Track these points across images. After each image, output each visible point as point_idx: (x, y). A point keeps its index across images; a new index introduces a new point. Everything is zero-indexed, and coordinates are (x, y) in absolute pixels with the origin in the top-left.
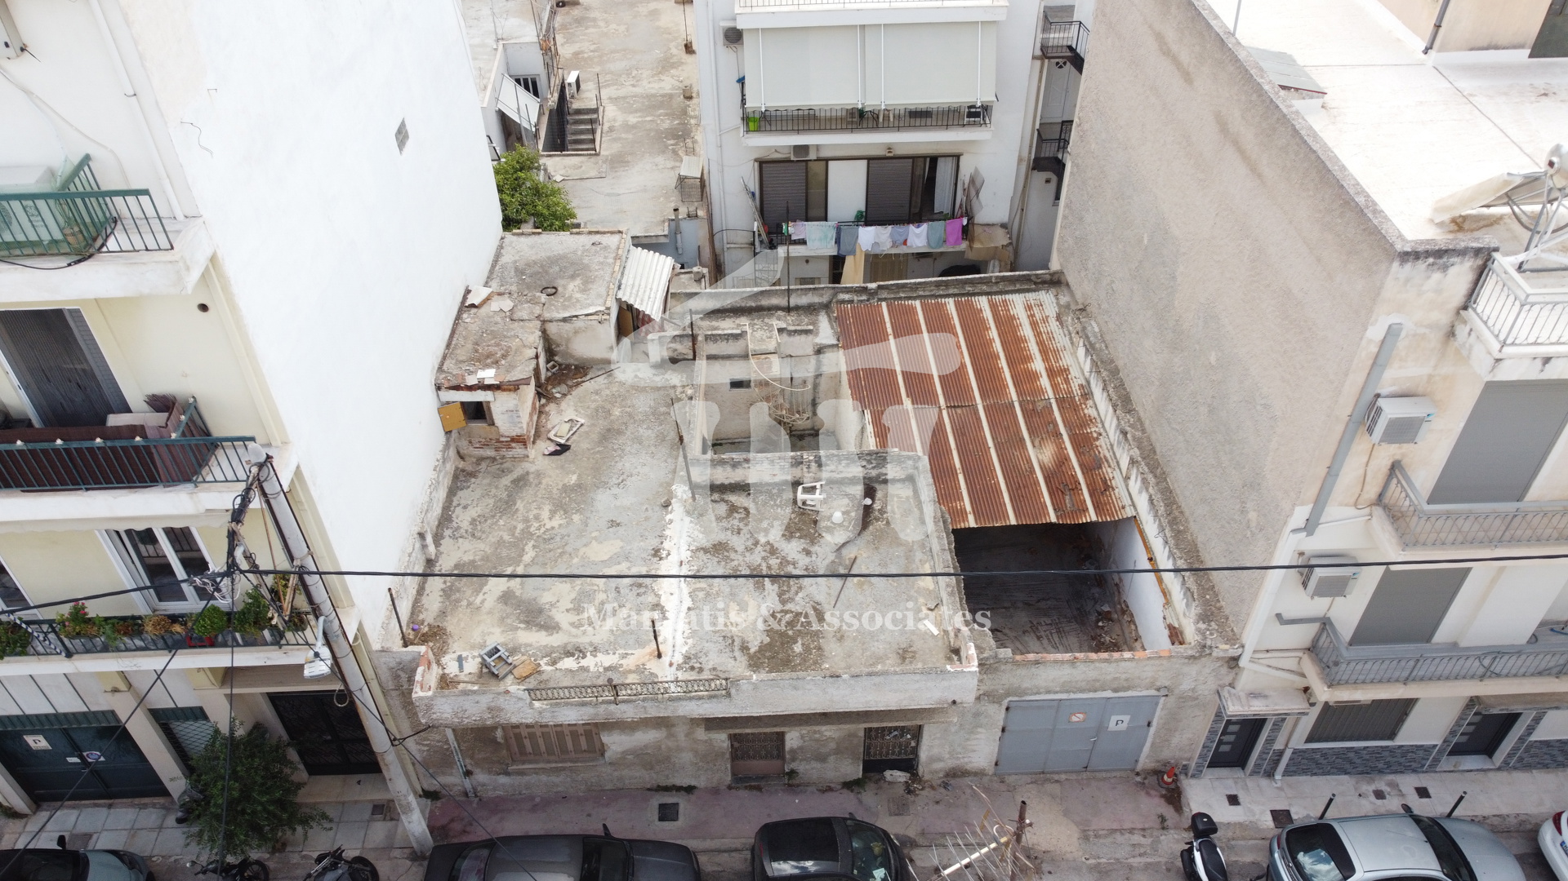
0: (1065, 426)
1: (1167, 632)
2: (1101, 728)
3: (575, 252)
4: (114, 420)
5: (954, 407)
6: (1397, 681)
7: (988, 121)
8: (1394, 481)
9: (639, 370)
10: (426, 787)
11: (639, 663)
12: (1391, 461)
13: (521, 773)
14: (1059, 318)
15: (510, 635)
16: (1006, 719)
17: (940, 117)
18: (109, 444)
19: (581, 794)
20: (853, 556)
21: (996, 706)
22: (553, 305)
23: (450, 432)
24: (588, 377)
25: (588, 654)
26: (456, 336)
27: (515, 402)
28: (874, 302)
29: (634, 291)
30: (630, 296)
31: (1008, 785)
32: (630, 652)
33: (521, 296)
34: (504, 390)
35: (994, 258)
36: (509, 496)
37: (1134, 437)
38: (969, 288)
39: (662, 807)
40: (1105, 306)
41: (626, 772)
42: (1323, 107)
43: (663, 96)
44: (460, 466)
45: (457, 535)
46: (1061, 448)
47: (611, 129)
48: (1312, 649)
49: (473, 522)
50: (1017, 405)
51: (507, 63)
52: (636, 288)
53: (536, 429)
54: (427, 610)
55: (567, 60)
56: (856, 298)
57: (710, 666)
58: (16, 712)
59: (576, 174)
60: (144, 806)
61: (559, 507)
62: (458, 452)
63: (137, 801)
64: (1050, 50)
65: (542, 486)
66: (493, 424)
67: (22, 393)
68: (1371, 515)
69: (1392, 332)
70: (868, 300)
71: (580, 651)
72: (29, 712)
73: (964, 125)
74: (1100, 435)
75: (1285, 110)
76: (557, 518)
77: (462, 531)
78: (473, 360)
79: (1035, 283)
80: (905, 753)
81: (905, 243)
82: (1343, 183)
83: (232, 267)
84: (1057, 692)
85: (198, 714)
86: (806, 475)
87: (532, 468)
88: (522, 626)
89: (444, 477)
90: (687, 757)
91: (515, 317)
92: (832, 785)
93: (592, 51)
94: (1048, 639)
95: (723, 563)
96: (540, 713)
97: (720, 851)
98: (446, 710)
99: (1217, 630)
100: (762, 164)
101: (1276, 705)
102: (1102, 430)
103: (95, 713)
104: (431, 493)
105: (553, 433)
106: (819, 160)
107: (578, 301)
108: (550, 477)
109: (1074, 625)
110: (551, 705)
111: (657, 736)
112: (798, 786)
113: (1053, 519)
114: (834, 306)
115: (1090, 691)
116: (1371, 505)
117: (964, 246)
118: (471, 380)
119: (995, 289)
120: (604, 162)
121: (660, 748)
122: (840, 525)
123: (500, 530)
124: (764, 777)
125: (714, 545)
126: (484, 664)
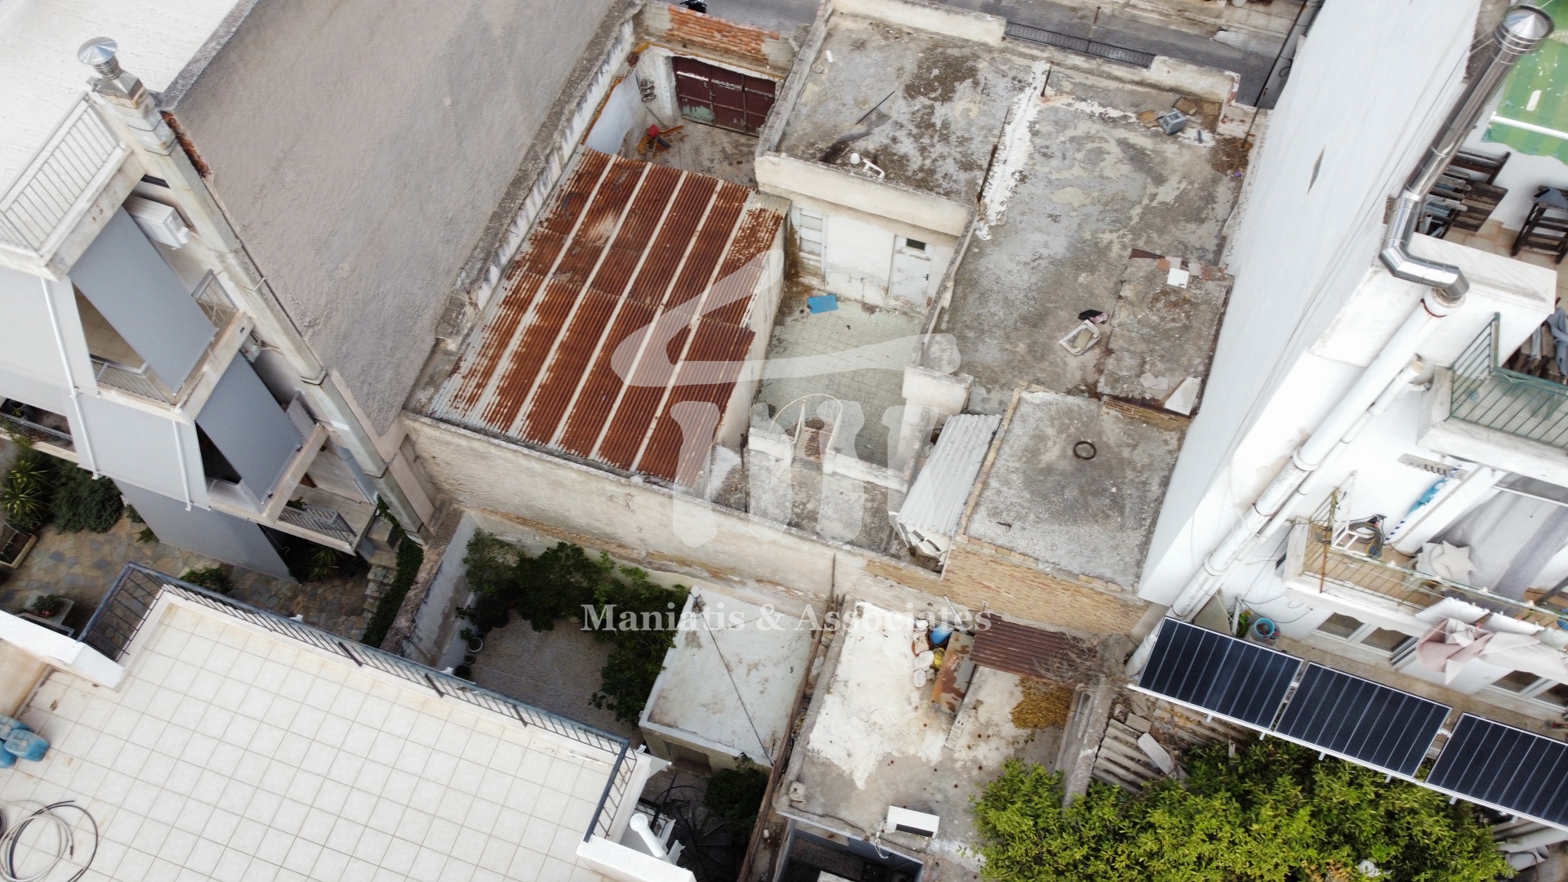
0: (562, 245)
15: (1159, 148)
20: (859, 126)
22: (1084, 424)
46: (586, 227)
50: (587, 285)
54: (1228, 189)
88: (1148, 152)
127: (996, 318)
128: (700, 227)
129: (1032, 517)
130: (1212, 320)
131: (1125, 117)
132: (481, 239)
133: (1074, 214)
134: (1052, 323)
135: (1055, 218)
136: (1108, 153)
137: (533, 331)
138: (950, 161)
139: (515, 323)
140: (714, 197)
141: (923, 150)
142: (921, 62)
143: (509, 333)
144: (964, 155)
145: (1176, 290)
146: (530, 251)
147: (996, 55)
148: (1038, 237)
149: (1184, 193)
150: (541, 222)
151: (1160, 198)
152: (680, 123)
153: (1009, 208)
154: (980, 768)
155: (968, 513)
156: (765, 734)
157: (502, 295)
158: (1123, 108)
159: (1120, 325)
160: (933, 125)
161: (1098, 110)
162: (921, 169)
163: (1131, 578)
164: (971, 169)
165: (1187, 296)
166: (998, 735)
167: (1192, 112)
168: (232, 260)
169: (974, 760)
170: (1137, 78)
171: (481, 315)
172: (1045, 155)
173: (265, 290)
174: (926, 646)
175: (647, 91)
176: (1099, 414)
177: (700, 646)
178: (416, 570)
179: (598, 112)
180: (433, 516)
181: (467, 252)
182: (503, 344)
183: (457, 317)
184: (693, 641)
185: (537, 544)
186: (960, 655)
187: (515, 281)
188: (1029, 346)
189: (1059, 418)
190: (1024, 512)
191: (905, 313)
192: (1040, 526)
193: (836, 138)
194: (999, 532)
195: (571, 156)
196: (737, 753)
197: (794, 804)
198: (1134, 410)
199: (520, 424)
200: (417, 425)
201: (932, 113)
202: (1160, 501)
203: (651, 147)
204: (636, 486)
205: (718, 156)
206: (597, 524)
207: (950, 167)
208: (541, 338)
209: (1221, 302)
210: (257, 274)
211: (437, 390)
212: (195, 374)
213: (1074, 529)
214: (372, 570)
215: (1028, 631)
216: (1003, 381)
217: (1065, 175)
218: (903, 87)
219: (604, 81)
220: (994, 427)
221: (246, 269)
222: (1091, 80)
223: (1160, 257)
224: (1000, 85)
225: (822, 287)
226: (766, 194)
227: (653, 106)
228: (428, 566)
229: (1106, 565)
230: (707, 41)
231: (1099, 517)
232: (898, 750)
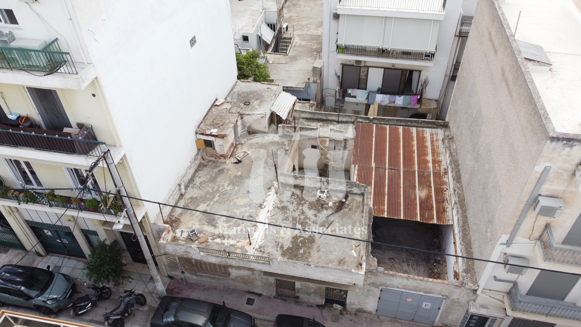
0: (434, 184)
1: (453, 273)
2: (419, 306)
3: (260, 90)
4: (66, 130)
5: (392, 169)
6: (543, 314)
7: (433, 59)
8: (546, 232)
9: (274, 137)
10: (169, 274)
11: (243, 245)
12: (546, 223)
13: (201, 276)
14: (443, 140)
15: (201, 226)
16: (380, 294)
17: (415, 56)
18: (60, 138)
19: (221, 288)
20: (332, 220)
21: (377, 289)
22: (247, 109)
23: (200, 149)
24: (256, 137)
25: (226, 238)
26: (208, 115)
27: (222, 142)
28: (371, 124)
29: (278, 108)
30: (276, 109)
31: (381, 320)
32: (241, 241)
33: (235, 104)
34: (219, 137)
35: (430, 113)
36: (215, 176)
37: (458, 193)
38: (409, 124)
39: (249, 299)
40: (459, 138)
41: (237, 284)
42: (550, 70)
43: (317, 36)
44: (202, 162)
45: (194, 187)
46: (430, 192)
47: (295, 46)
48: (509, 293)
49: (201, 183)
50: (417, 172)
51: (265, 18)
52: (279, 106)
53: (232, 153)
54: (176, 212)
55: (286, 19)
56: (364, 121)
57: (268, 252)
58: (41, 221)
59: (277, 61)
60: (79, 261)
61: (232, 183)
62: (202, 157)
63: (78, 258)
64: (462, 34)
65: (228, 174)
66: (215, 149)
67: (39, 116)
68: (536, 244)
69: (546, 170)
70: (369, 123)
71: (224, 237)
72: (44, 222)
73: (423, 60)
74: (447, 189)
75: (523, 70)
76: (230, 187)
77: (196, 186)
78: (211, 125)
79: (437, 125)
80: (342, 299)
81: (394, 102)
82: (537, 104)
83: (104, 82)
84: (401, 288)
85: (95, 233)
86: (322, 186)
87: (226, 167)
88: (206, 224)
89: (194, 165)
90: (259, 283)
91: (231, 111)
92: (313, 305)
93: (296, 17)
94: (412, 266)
95: (283, 214)
96: (202, 257)
97: (265, 320)
98: (170, 249)
99: (470, 277)
100: (343, 65)
101: (491, 312)
102: (448, 188)
103: (64, 227)
104: (187, 170)
105: (237, 155)
106: (365, 66)
107: (256, 108)
108: (232, 171)
109: (424, 263)
110: (206, 254)
111: (248, 273)
112: (300, 302)
113: (419, 220)
114: (355, 123)
115: (414, 291)
116: (536, 240)
117: (418, 106)
118: (208, 132)
119: (420, 125)
120: (289, 58)
121: (249, 278)
122: (331, 207)
123: (209, 187)
124: (288, 296)
125: (282, 207)
126: (189, 235)
131: (213, 239)
133: (240, 195)
136: (223, 221)
140: (386, 209)
151: (206, 205)
158: (214, 244)
190: (264, 91)
193: (340, 213)
211: (444, 135)
213: (251, 90)
217: (243, 210)
231: (244, 93)
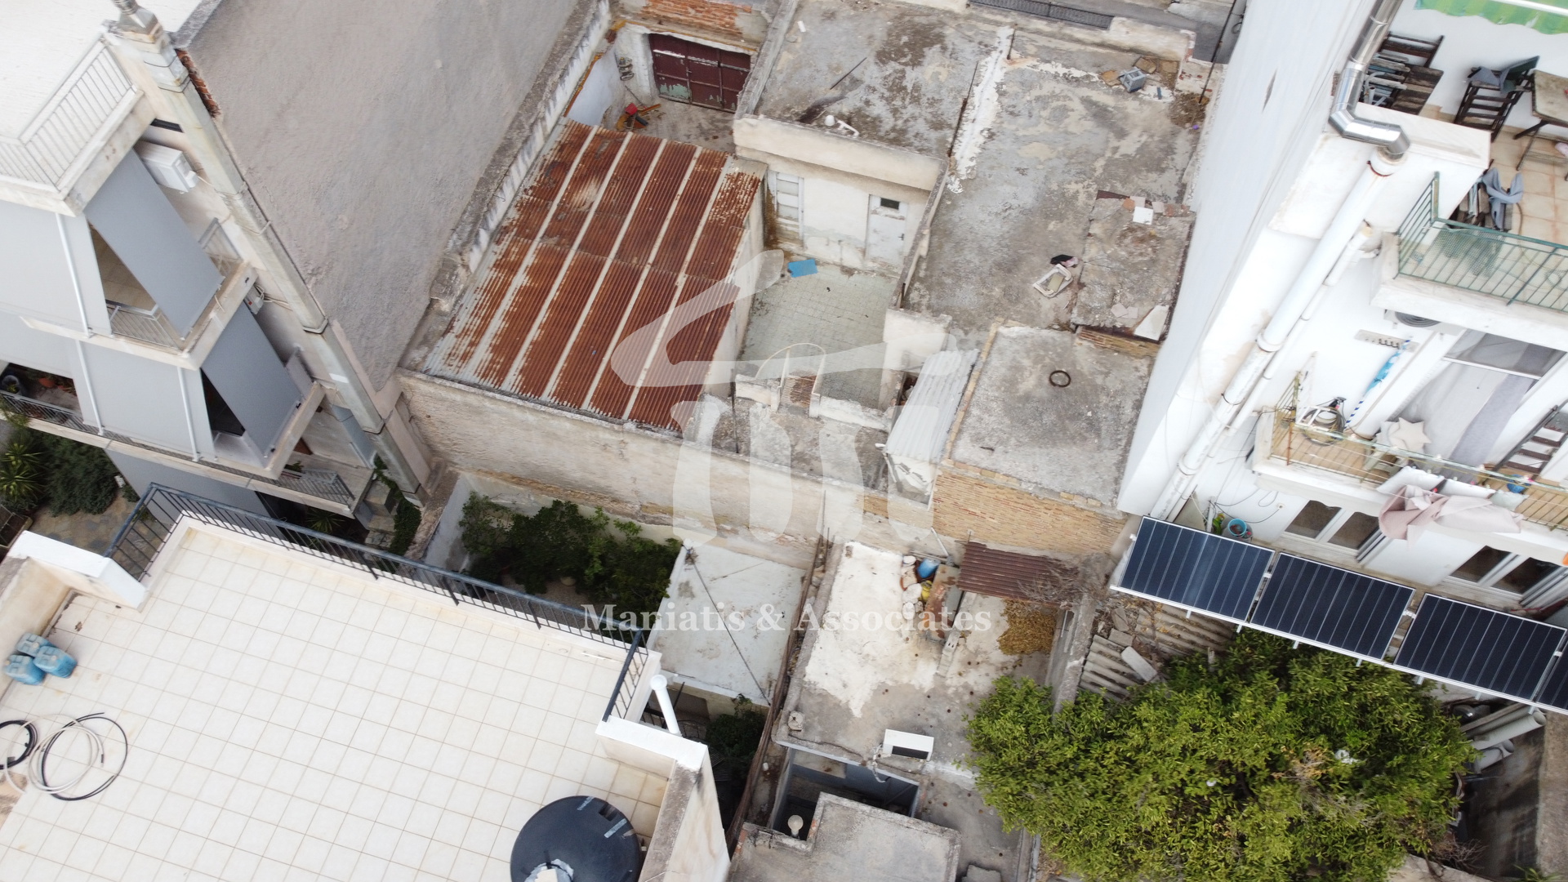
0: (548, 211)
3: (1020, 444)
15: (1120, 104)
22: (1059, 355)
46: (570, 194)
50: (575, 247)
54: (1186, 140)
71: (1067, 79)
88: (1110, 109)
102: (520, 193)
127: (972, 265)
128: (680, 192)
129: (1013, 441)
130: (1178, 253)
131: (1088, 77)
132: (469, 204)
133: (1041, 167)
134: (1025, 268)
135: (1022, 172)
136: (1073, 110)
137: (523, 292)
138: (921, 121)
139: (506, 284)
140: (693, 163)
141: (895, 112)
142: (890, 30)
143: (501, 294)
144: (934, 115)
145: (1142, 227)
146: (517, 217)
147: (961, 22)
148: (1007, 189)
149: (1145, 146)
150: (525, 190)
151: (1122, 151)
152: (658, 101)
153: (978, 163)
154: (972, 693)
155: (953, 438)
156: (761, 676)
157: (492, 259)
158: (1086, 68)
159: (1091, 260)
160: (905, 88)
161: (1062, 70)
162: (893, 129)
163: (1110, 494)
164: (941, 129)
165: (1153, 232)
166: (987, 662)
167: (1151, 71)
168: (239, 202)
169: (966, 686)
170: (1097, 40)
171: (473, 278)
172: (1012, 113)
173: (271, 235)
174: (914, 579)
175: (625, 69)
176: (1072, 346)
177: (693, 596)
178: (414, 531)
179: (580, 86)
180: (429, 478)
181: (457, 215)
182: (495, 304)
183: (450, 278)
184: (686, 591)
185: (531, 503)
186: (947, 586)
187: (504, 246)
188: (1004, 290)
189: (1035, 350)
190: (1005, 436)
191: (882, 275)
192: (1021, 449)
193: (811, 102)
194: (983, 456)
195: (554, 128)
196: (734, 695)
197: (793, 733)
198: (1106, 339)
199: (513, 378)
200: (412, 382)
201: (903, 77)
202: (1133, 423)
203: (629, 125)
204: (629, 432)
205: (695, 132)
206: (592, 477)
207: (921, 126)
208: (531, 299)
209: (1185, 236)
210: (262, 218)
211: (431, 349)
212: (201, 321)
213: (1054, 451)
214: (370, 535)
215: (1013, 557)
216: (980, 323)
217: (1031, 131)
218: (874, 53)
219: (585, 56)
220: (973, 360)
221: (252, 212)
222: (1054, 43)
223: (1124, 197)
224: (968, 50)
225: (801, 252)
226: (742, 158)
227: (631, 84)
228: (426, 527)
229: (1086, 483)
230: (682, 17)
231: (1078, 439)
232: (892, 679)
